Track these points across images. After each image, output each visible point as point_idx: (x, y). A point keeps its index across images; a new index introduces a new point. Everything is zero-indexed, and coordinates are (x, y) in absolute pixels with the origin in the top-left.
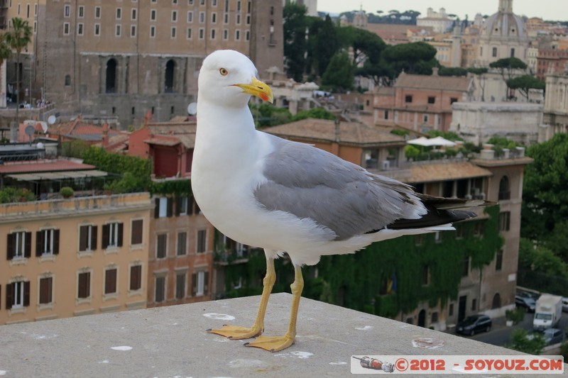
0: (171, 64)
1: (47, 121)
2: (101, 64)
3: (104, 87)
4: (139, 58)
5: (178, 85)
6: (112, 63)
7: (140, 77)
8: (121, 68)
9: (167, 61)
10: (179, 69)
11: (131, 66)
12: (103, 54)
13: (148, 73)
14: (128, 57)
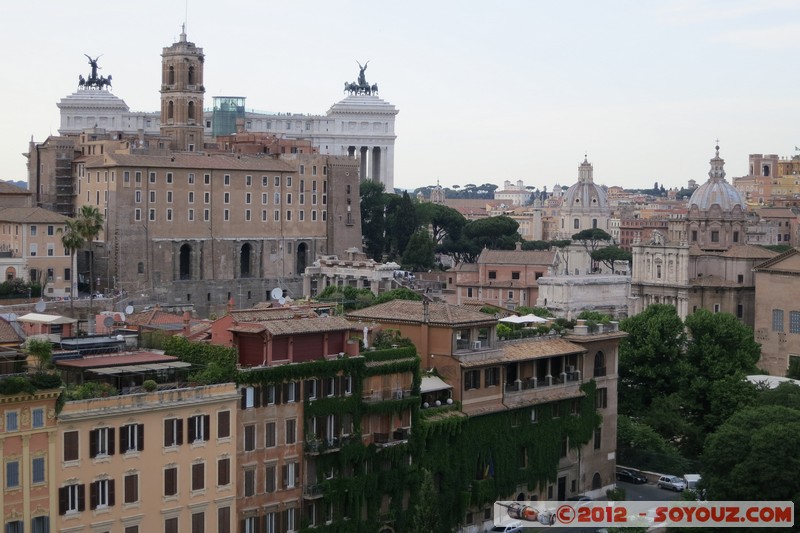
0: (246, 248)
1: (124, 311)
2: (174, 250)
3: (178, 273)
4: (213, 242)
5: (256, 271)
6: (186, 249)
7: (215, 262)
8: (195, 253)
9: (242, 245)
10: (255, 252)
11: (206, 251)
12: (176, 239)
13: (223, 257)
14: (202, 241)
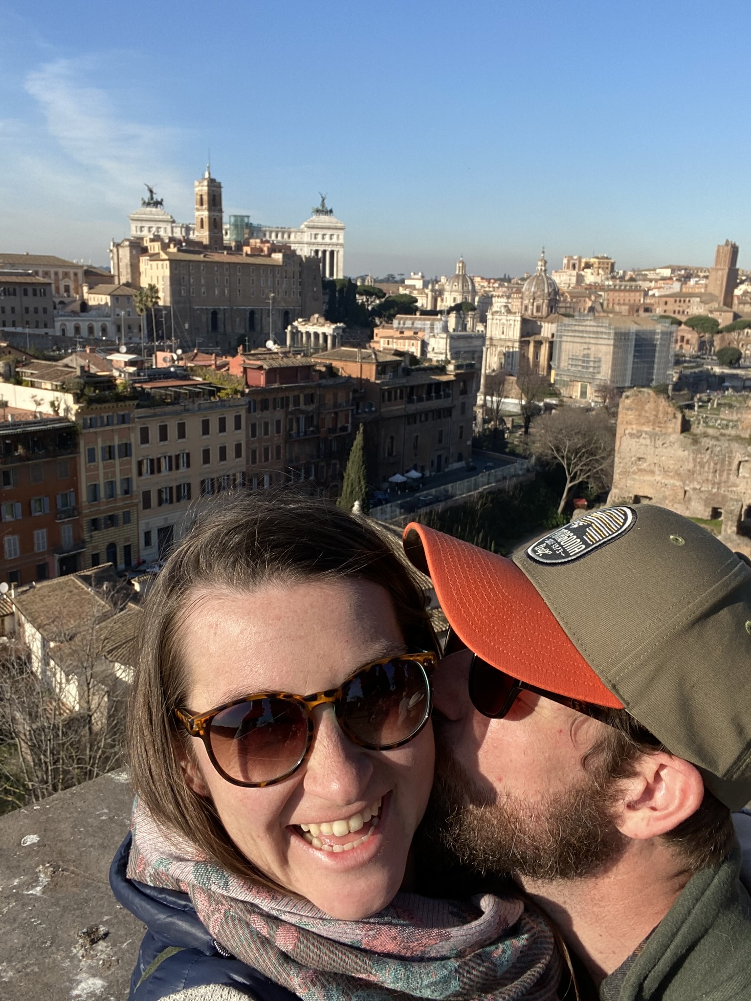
0: (252, 313)
1: (175, 352)
2: (207, 314)
3: (210, 328)
4: (232, 309)
5: (258, 328)
6: (215, 313)
7: (233, 322)
8: (220, 316)
9: (250, 311)
10: (257, 316)
11: (227, 315)
12: (208, 307)
13: (238, 320)
14: (225, 309)
